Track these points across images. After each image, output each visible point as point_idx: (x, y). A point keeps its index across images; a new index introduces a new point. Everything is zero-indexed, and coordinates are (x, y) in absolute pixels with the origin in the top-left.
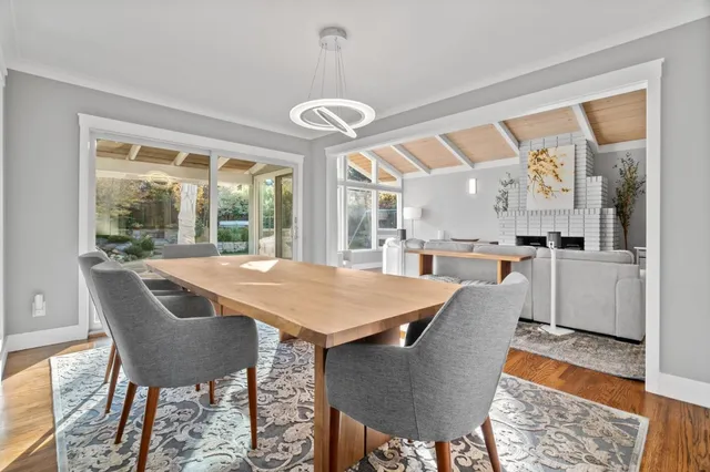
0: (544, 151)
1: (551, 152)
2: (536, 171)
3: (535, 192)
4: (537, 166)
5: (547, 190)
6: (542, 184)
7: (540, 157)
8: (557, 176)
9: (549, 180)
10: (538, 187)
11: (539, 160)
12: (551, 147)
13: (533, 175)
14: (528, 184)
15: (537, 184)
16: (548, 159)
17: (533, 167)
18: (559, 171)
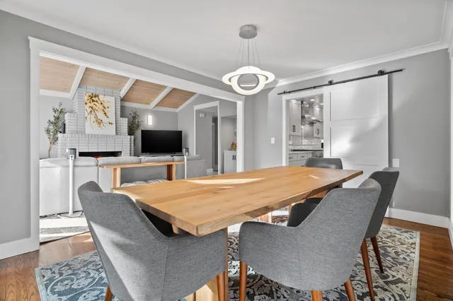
0: (96, 96)
1: (101, 97)
2: (92, 108)
3: (92, 122)
4: (92, 104)
5: (100, 122)
6: (96, 117)
7: (94, 99)
8: (105, 113)
9: (101, 116)
10: (93, 119)
11: (93, 101)
12: (101, 94)
13: (89, 110)
14: (86, 115)
15: (93, 116)
16: (99, 102)
17: (89, 105)
18: (106, 111)
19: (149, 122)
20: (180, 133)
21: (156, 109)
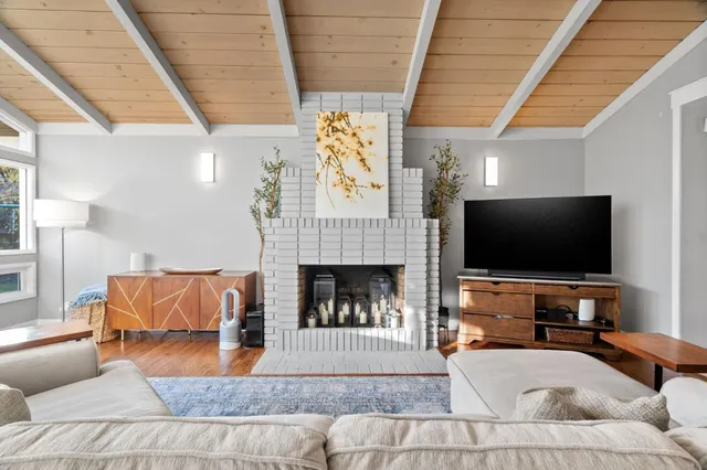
0: (341, 117)
1: (354, 118)
2: (330, 147)
3: (330, 185)
4: (331, 141)
5: (349, 184)
6: (341, 173)
7: (336, 124)
8: (362, 160)
9: (352, 167)
10: (334, 177)
11: (335, 130)
12: (354, 109)
13: (325, 154)
14: (318, 170)
15: (332, 170)
16: (350, 131)
17: (326, 141)
18: (366, 152)
19: (491, 177)
20: (605, 202)
21: (512, 137)
